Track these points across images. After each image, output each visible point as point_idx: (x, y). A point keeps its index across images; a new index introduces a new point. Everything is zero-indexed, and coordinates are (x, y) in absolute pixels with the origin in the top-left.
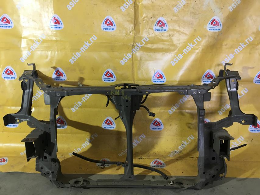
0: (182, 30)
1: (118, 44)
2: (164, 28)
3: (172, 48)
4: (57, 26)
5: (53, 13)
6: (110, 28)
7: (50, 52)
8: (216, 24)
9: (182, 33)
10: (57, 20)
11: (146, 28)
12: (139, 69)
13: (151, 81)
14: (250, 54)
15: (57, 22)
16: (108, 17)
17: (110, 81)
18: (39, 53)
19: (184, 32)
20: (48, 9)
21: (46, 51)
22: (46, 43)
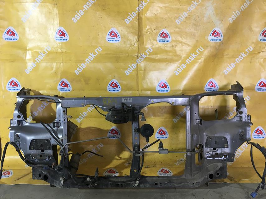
0: (184, 41)
1: (123, 55)
2: (168, 39)
3: (176, 58)
4: (63, 38)
5: (59, 26)
6: (115, 39)
7: (56, 63)
8: (217, 35)
9: (185, 43)
10: (62, 32)
11: (150, 40)
12: (144, 78)
13: (155, 90)
14: (251, 63)
15: (63, 34)
16: (112, 29)
17: (115, 91)
18: (44, 64)
19: (187, 43)
20: (54, 22)
21: (51, 62)
22: (51, 55)
